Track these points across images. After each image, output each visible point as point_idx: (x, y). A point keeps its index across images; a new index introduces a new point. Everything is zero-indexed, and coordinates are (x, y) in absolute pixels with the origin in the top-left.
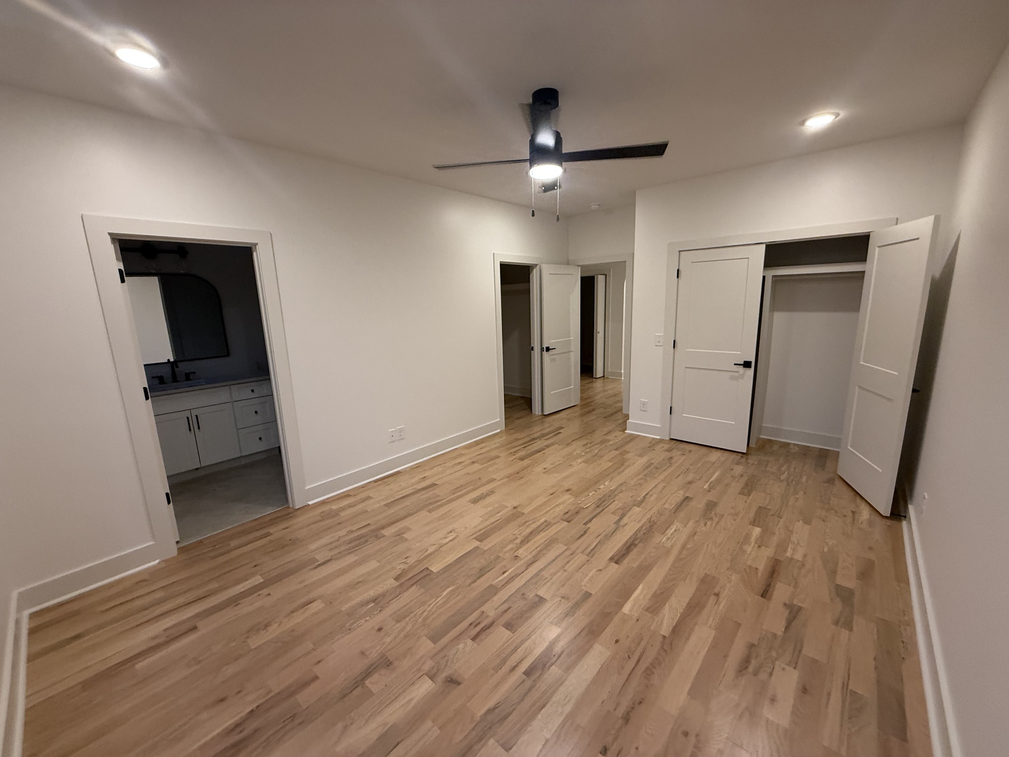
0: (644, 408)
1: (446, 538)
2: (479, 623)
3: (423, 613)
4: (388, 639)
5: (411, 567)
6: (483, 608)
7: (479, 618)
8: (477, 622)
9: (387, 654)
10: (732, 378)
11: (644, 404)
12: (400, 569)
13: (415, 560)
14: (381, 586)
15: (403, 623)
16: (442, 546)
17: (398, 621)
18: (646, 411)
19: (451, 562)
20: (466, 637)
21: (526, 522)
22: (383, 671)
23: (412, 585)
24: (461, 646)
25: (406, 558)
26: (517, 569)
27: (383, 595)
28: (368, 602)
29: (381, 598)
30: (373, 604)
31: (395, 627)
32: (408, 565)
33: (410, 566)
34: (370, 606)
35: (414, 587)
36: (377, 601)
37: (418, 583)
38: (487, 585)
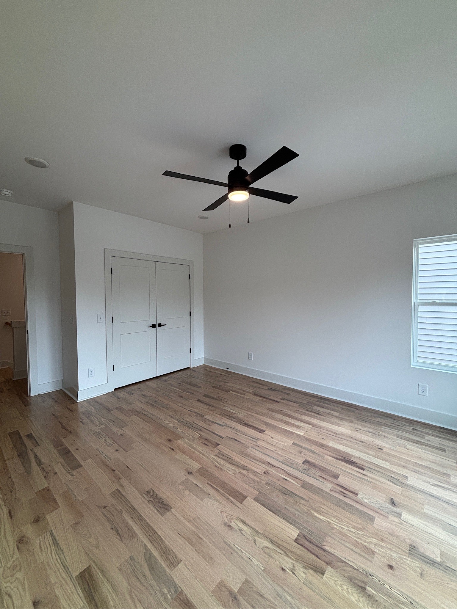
1: (241, 530)
2: (342, 492)
3: (353, 532)
4: (395, 555)
5: (299, 559)
6: (328, 491)
7: (338, 493)
8: (341, 493)
9: (406, 551)
11: (91, 371)
12: (305, 573)
13: (286, 558)
14: (340, 588)
15: (372, 547)
16: (257, 532)
17: (373, 552)
19: (281, 520)
20: (357, 498)
21: (216, 466)
22: (421, 550)
23: (324, 550)
24: (366, 501)
25: (284, 570)
26: (280, 473)
27: (351, 580)
28: (369, 596)
29: (355, 581)
30: (367, 588)
31: (379, 552)
32: (296, 564)
33: (297, 561)
34: (373, 591)
35: (326, 548)
36: (362, 585)
37: (320, 545)
38: (303, 489)
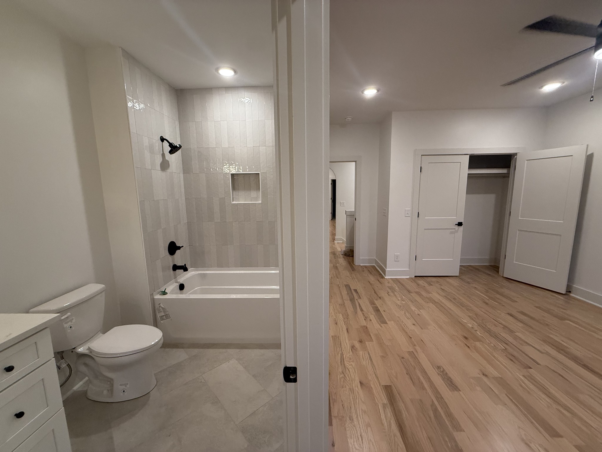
0: (397, 259)
10: (451, 233)
11: (397, 256)
18: (399, 261)
21: (521, 386)
